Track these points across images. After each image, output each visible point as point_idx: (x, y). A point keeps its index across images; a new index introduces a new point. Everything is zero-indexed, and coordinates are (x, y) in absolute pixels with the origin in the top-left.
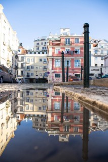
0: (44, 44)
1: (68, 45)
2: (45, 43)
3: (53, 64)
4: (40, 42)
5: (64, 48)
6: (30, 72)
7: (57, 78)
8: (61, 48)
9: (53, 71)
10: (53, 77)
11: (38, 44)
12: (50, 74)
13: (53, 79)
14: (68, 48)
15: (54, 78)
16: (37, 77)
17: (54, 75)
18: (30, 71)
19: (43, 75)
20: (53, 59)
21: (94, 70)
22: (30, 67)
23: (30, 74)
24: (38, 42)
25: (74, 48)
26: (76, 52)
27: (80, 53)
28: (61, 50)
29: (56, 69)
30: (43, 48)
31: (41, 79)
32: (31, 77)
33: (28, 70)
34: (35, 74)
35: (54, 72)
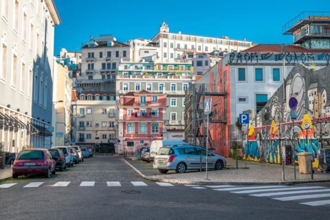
0: (105, 56)
1: (143, 105)
2: (109, 54)
3: (124, 129)
4: (97, 52)
5: (138, 109)
6: (85, 133)
7: (130, 147)
8: (135, 109)
9: (124, 138)
10: (124, 145)
11: (91, 55)
12: (121, 143)
13: (124, 148)
14: (143, 109)
15: (126, 147)
16: (98, 142)
17: (126, 143)
18: (84, 130)
19: (108, 137)
20: (124, 123)
21: (175, 136)
22: (85, 124)
23: (85, 137)
24: (91, 51)
25: (151, 109)
26: (154, 113)
27: (158, 116)
28: (134, 111)
29: (129, 135)
30: (104, 65)
31: (105, 144)
32: (87, 141)
33: (82, 128)
34: (94, 136)
35: (126, 140)
